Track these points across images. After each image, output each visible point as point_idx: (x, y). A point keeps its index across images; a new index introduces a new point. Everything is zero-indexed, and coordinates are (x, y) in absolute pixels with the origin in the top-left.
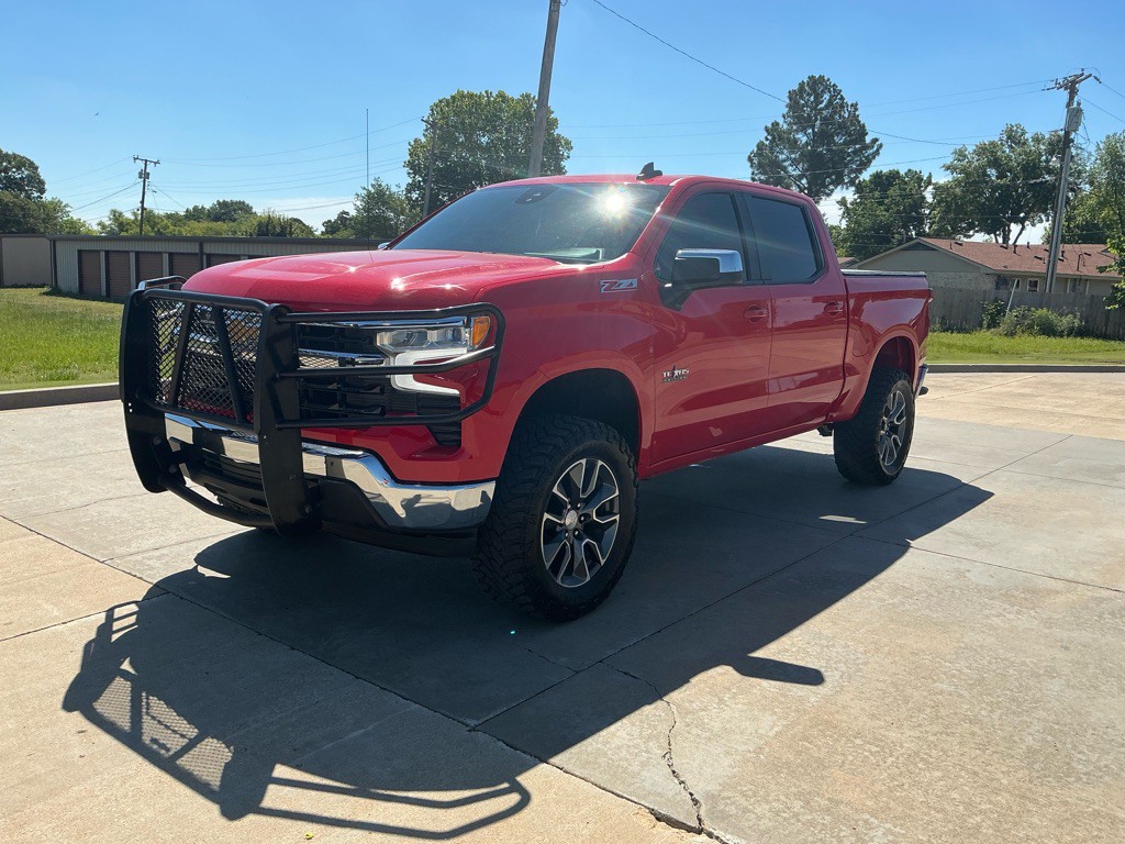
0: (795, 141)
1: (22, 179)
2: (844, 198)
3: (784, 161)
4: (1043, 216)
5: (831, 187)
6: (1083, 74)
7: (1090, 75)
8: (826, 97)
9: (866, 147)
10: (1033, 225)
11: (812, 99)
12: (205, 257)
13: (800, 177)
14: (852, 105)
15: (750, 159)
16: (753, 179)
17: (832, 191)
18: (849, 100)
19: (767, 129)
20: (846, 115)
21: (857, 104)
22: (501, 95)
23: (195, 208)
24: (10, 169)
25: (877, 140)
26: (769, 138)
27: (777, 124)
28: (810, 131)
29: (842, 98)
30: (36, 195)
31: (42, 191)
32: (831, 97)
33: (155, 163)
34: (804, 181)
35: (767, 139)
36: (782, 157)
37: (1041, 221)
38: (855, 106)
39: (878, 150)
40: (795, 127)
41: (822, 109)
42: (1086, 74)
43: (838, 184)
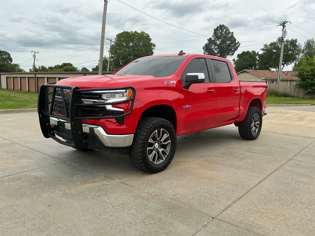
0: (216, 43)
1: (6, 58)
2: (234, 59)
3: (213, 49)
4: (290, 63)
5: (226, 56)
6: (286, 21)
7: (288, 22)
8: (225, 30)
9: (236, 44)
10: (287, 65)
11: (220, 31)
12: (36, 78)
13: (218, 53)
14: (232, 33)
15: (203, 48)
16: (204, 54)
17: (226, 57)
18: (231, 31)
19: (208, 40)
20: (230, 36)
21: (233, 32)
22: (136, 32)
23: (57, 65)
24: (3, 55)
25: (239, 42)
26: (209, 42)
27: (211, 38)
28: (220, 40)
29: (229, 31)
30: (10, 62)
31: (12, 61)
32: (226, 30)
33: (38, 53)
34: (219, 54)
35: (208, 42)
36: (212, 47)
37: (289, 64)
38: (233, 33)
39: (239, 45)
40: (216, 39)
41: (223, 34)
42: (287, 21)
43: (228, 55)
